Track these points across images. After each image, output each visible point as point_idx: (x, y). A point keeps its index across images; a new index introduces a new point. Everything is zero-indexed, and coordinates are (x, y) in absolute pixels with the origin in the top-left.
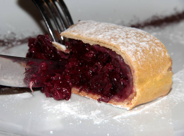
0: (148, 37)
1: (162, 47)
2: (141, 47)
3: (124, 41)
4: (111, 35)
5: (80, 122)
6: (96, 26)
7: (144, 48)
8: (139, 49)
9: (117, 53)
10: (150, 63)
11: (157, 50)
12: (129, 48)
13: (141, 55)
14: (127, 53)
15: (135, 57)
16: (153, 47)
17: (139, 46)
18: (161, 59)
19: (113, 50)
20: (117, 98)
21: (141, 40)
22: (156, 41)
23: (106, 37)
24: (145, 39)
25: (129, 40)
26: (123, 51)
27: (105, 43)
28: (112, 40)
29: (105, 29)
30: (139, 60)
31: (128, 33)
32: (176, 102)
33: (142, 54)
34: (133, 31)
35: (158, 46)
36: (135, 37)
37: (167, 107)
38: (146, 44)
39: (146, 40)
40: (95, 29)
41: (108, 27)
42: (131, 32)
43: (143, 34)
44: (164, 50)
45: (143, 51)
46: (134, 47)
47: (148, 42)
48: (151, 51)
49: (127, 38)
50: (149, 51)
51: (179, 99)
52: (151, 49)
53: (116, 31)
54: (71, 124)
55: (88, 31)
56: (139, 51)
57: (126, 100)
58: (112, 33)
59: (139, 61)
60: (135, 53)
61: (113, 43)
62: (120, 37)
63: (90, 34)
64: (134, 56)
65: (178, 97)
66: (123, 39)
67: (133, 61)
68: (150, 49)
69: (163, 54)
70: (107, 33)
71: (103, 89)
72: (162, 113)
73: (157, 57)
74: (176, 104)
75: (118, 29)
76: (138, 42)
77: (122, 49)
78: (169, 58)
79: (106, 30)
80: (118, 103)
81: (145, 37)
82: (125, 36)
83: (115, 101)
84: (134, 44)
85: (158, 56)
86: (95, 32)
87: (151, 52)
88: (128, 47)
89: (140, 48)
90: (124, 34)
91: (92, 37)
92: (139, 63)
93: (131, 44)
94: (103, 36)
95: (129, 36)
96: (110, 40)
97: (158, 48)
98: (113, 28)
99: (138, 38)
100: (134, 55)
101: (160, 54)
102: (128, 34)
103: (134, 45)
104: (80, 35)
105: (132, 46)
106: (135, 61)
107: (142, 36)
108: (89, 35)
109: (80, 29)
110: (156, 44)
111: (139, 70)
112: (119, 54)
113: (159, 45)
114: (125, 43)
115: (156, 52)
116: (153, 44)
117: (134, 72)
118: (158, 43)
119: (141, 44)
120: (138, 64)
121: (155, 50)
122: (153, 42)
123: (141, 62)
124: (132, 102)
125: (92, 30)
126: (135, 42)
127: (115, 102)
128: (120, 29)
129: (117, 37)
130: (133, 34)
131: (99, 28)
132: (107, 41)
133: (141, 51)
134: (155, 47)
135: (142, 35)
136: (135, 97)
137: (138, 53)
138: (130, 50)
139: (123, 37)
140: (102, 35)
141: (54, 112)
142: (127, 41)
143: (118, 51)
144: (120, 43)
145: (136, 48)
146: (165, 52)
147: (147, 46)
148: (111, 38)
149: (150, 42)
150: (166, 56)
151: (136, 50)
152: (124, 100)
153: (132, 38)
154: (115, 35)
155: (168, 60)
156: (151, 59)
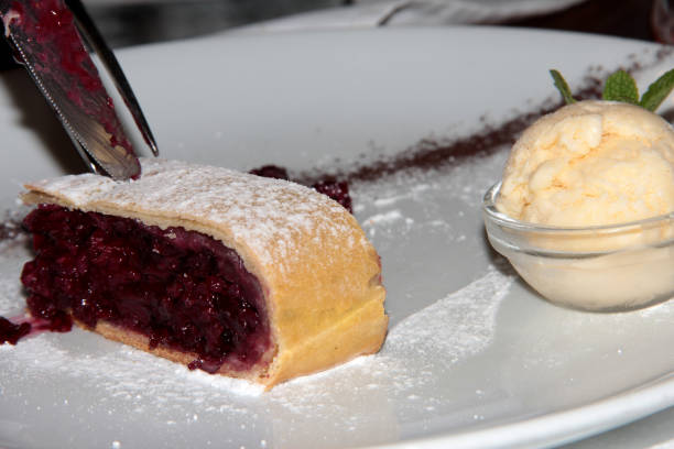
0: (312, 200)
1: (349, 223)
2: (290, 228)
3: (246, 213)
4: (212, 200)
5: (195, 417)
6: (180, 178)
7: (298, 230)
8: (283, 231)
9: (225, 244)
10: (313, 266)
11: (334, 233)
12: (257, 231)
13: (287, 249)
14: (249, 244)
15: (271, 253)
16: (323, 226)
17: (285, 223)
18: (347, 256)
19: (216, 238)
20: (235, 360)
21: (292, 209)
22: (333, 210)
23: (197, 206)
24: (304, 206)
25: (259, 211)
26: (239, 238)
27: (194, 222)
28: (214, 211)
29: (201, 184)
30: (282, 261)
31: (259, 192)
32: (452, 358)
33: (291, 244)
34: (275, 188)
35: (337, 222)
36: (276, 202)
37: (428, 369)
38: (306, 217)
39: (308, 208)
40: (175, 187)
41: (209, 180)
42: (269, 189)
43: (300, 193)
44: (356, 231)
45: (295, 236)
46: (270, 229)
47: (310, 213)
48: (315, 236)
49: (253, 204)
50: (312, 237)
51: (462, 349)
52: (318, 231)
53: (228, 189)
54: (170, 423)
55: (157, 195)
56: (282, 238)
57: (255, 366)
58: (217, 194)
59: (281, 265)
60: (273, 243)
61: (216, 218)
62: (236, 203)
63: (161, 200)
64: (267, 252)
65: (461, 345)
66: (243, 208)
67: (264, 264)
68: (314, 230)
69: (351, 242)
70: (203, 196)
71: (203, 338)
72: (411, 386)
73: (333, 250)
74: (453, 361)
75: (235, 184)
76: (283, 215)
77: (237, 235)
78: (369, 252)
79: (204, 187)
80: (239, 374)
81: (304, 201)
82: (251, 201)
83: (231, 369)
84: (272, 219)
85: (337, 247)
86: (174, 195)
87: (317, 239)
88: (253, 227)
89: (287, 230)
90: (248, 194)
91: (165, 208)
92: (282, 269)
93: (263, 220)
94: (191, 205)
95: (260, 200)
96: (207, 212)
97: (338, 226)
98: (222, 182)
99: (285, 205)
100: (267, 248)
101: (344, 242)
102: (258, 196)
103: (270, 223)
104: (134, 204)
105: (263, 225)
106: (271, 263)
107: (295, 200)
108: (158, 204)
109: (137, 190)
110: (333, 216)
111: (280, 287)
112: (230, 246)
113: (341, 218)
114: (248, 217)
115: (332, 237)
116: (325, 218)
117: (268, 292)
118: (340, 214)
119: (290, 218)
120: (277, 270)
121: (329, 232)
122: (326, 213)
123: (288, 267)
124: (271, 372)
125: (168, 190)
126: (275, 214)
127: (233, 372)
128: (241, 184)
129: (228, 203)
130: (274, 195)
131: (187, 183)
132: (199, 215)
133: (288, 237)
134: (330, 225)
135: (298, 196)
136: (275, 359)
137: (281, 242)
138: (259, 236)
139: (242, 203)
140: (189, 202)
141: (129, 397)
142: (254, 214)
143: (227, 238)
144: (233, 219)
145: (275, 229)
146: (357, 237)
147: (308, 224)
148: (211, 208)
149: (316, 214)
150: (361, 247)
151: (276, 235)
152: (251, 365)
153: (268, 205)
154: (224, 200)
155: (367, 256)
156: (316, 258)
